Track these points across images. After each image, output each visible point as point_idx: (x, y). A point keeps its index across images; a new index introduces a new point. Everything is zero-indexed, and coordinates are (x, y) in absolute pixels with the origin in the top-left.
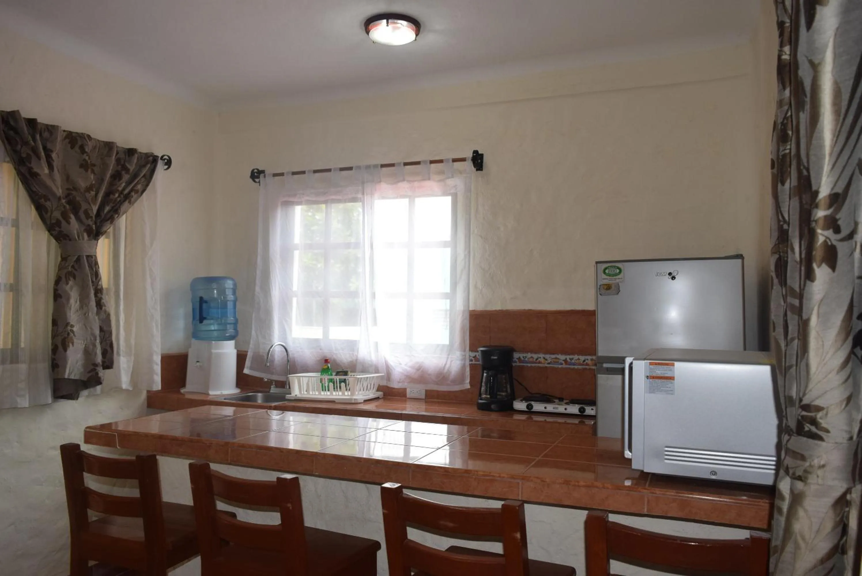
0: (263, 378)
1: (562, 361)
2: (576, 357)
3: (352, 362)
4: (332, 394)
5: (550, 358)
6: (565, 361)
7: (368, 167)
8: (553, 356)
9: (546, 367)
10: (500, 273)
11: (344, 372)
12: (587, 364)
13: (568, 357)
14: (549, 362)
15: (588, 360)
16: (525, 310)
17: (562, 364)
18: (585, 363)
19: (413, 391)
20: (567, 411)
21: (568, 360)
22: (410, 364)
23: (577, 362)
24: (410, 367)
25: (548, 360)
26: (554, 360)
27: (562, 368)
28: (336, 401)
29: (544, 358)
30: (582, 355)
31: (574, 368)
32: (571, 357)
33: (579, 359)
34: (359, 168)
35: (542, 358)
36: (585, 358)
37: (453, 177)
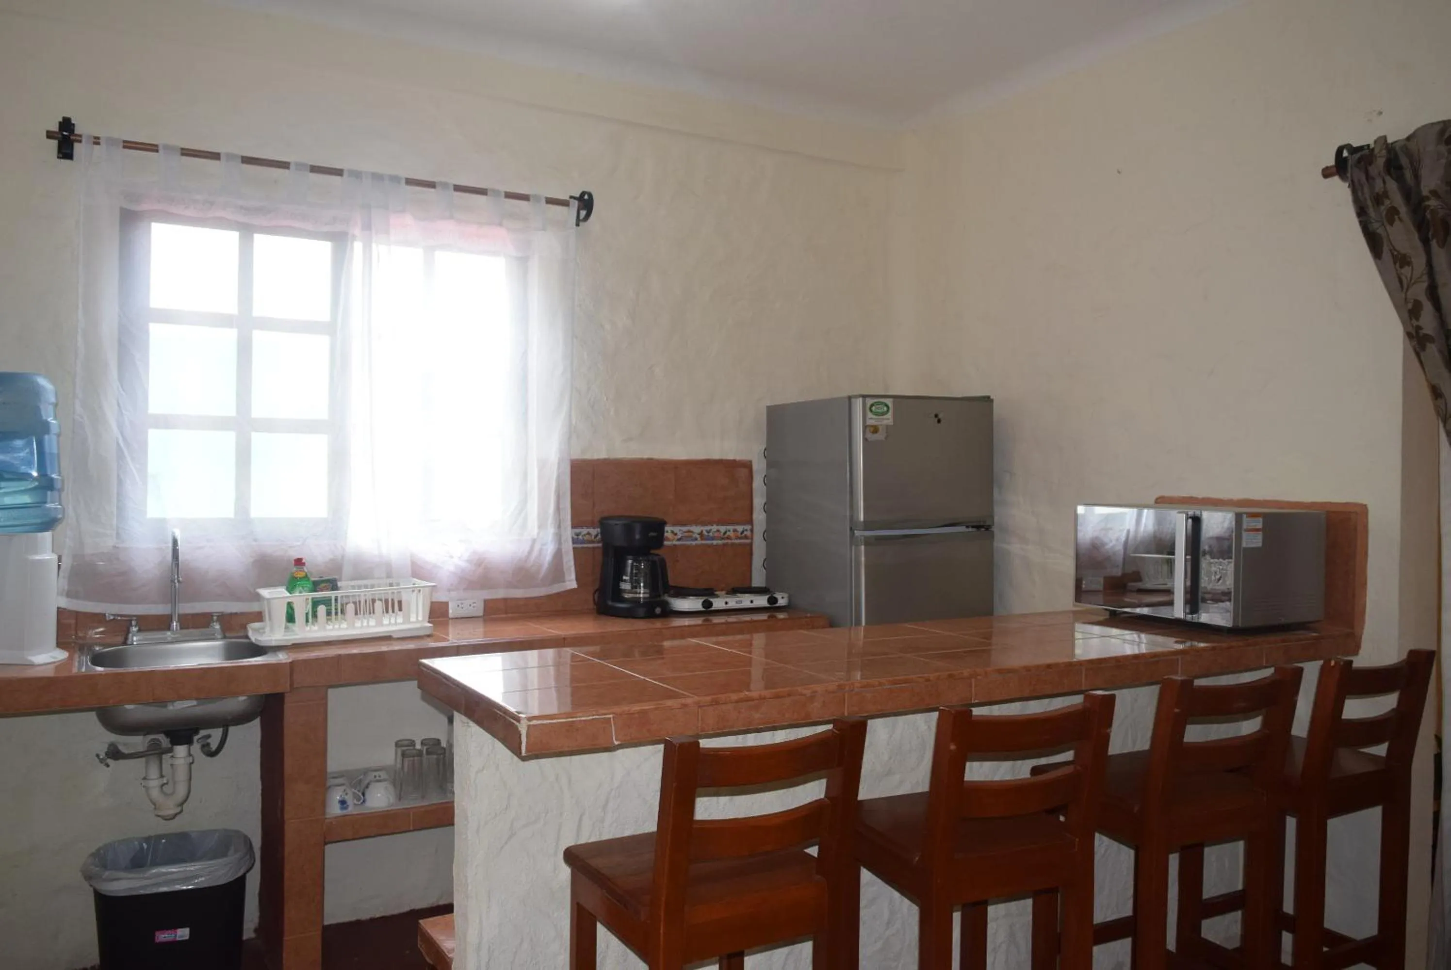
0: (104, 615)
1: (696, 535)
2: (714, 528)
3: (332, 560)
4: (380, 623)
5: (681, 532)
6: (701, 534)
7: (377, 177)
8: (685, 529)
9: (675, 545)
10: (605, 399)
11: (328, 581)
12: (729, 538)
13: (705, 529)
14: (679, 537)
15: (729, 531)
16: (642, 459)
17: (696, 539)
18: (726, 536)
19: (462, 604)
20: (727, 606)
21: (705, 533)
22: (466, 556)
23: (716, 534)
24: (468, 561)
25: (678, 534)
26: (686, 534)
27: (697, 545)
28: (395, 636)
29: (672, 532)
30: (723, 525)
31: (712, 544)
32: (708, 528)
33: (718, 531)
34: (357, 175)
35: (669, 531)
36: (726, 528)
37: (544, 229)
